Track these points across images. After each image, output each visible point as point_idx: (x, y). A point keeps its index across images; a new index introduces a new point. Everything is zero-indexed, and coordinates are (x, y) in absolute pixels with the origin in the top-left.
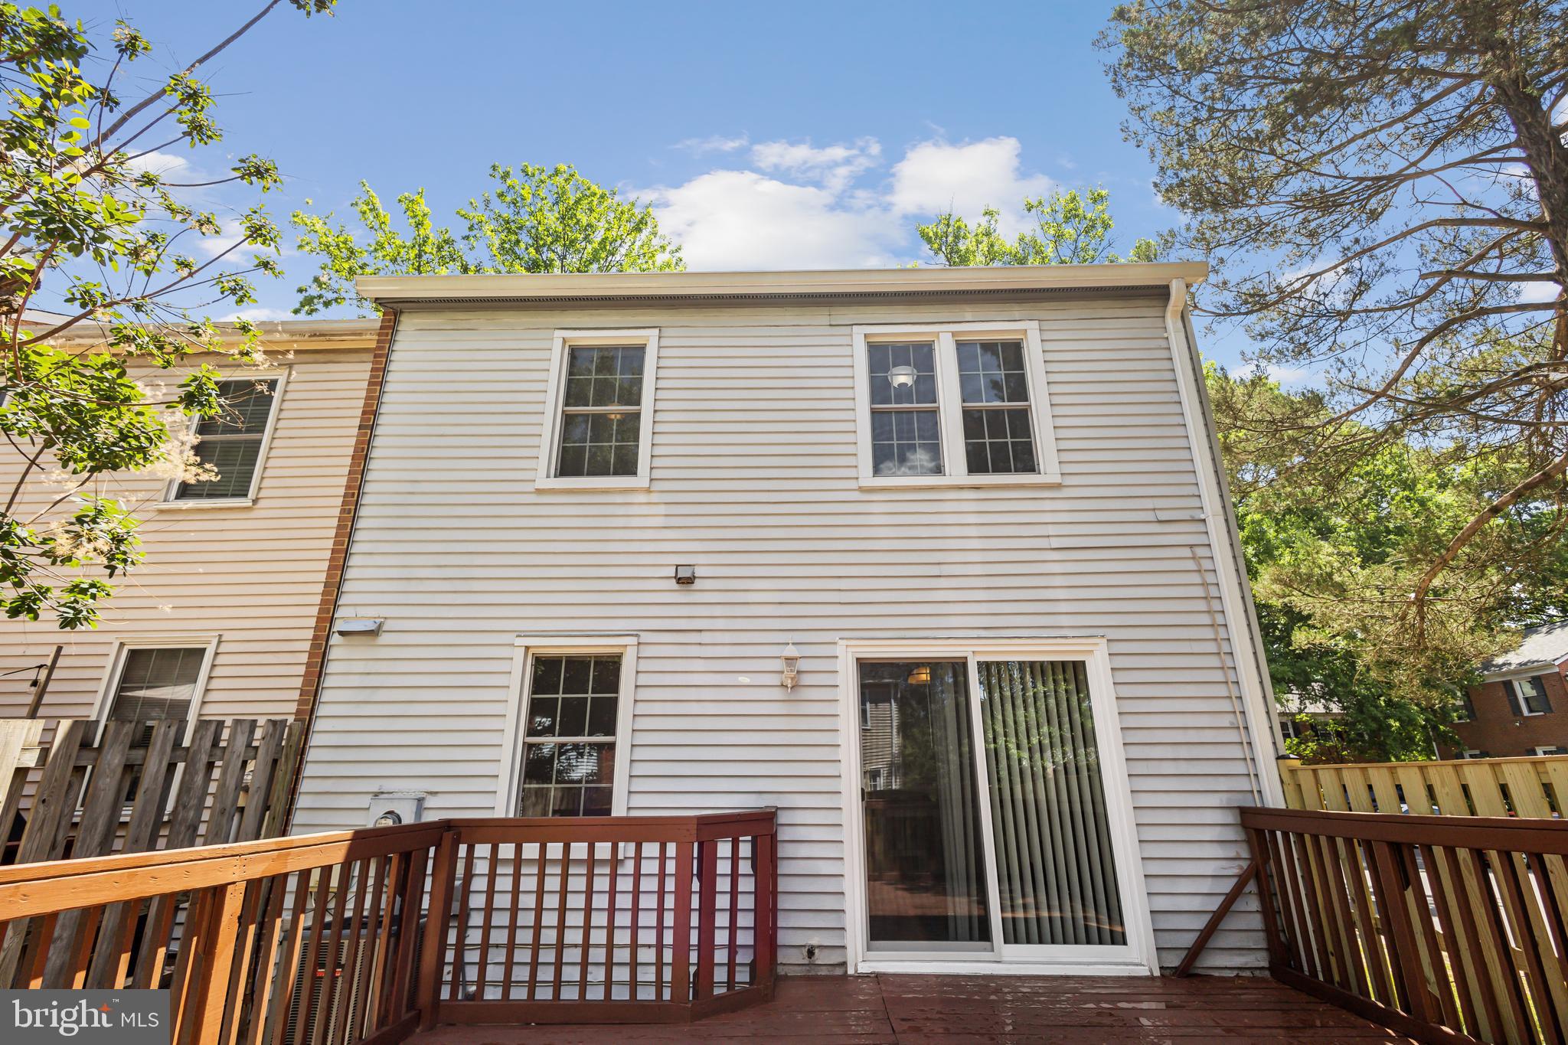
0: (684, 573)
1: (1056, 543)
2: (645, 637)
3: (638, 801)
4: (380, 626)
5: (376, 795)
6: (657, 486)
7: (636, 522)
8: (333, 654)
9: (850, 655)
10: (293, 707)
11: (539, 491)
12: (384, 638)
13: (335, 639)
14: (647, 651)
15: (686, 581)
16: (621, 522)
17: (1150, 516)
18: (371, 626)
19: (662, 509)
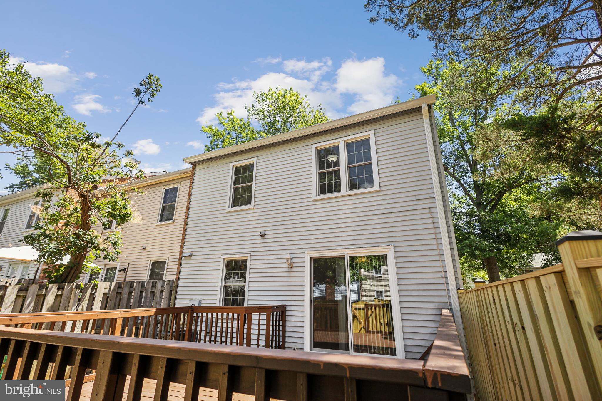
0: (263, 233)
1: (377, 212)
2: (253, 254)
3: (250, 302)
4: (192, 254)
5: (191, 299)
6: (256, 207)
7: (251, 219)
8: (183, 262)
9: (308, 256)
10: (175, 276)
11: (227, 212)
12: (193, 257)
13: (183, 258)
14: (253, 258)
15: (263, 236)
16: (247, 219)
17: (413, 198)
18: (189, 254)
19: (257, 214)
